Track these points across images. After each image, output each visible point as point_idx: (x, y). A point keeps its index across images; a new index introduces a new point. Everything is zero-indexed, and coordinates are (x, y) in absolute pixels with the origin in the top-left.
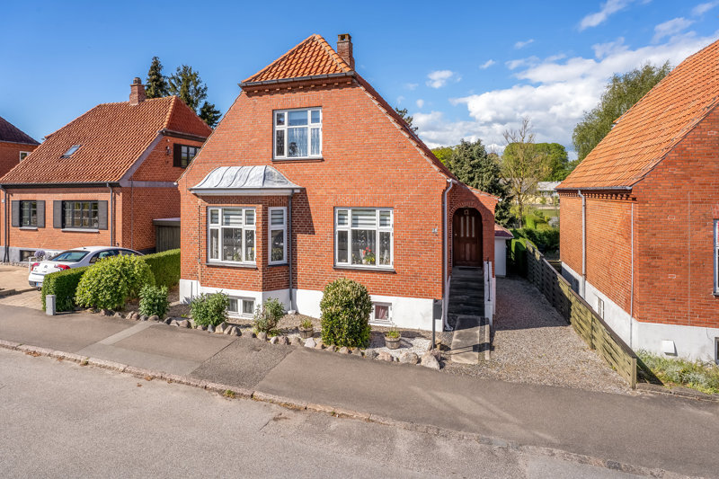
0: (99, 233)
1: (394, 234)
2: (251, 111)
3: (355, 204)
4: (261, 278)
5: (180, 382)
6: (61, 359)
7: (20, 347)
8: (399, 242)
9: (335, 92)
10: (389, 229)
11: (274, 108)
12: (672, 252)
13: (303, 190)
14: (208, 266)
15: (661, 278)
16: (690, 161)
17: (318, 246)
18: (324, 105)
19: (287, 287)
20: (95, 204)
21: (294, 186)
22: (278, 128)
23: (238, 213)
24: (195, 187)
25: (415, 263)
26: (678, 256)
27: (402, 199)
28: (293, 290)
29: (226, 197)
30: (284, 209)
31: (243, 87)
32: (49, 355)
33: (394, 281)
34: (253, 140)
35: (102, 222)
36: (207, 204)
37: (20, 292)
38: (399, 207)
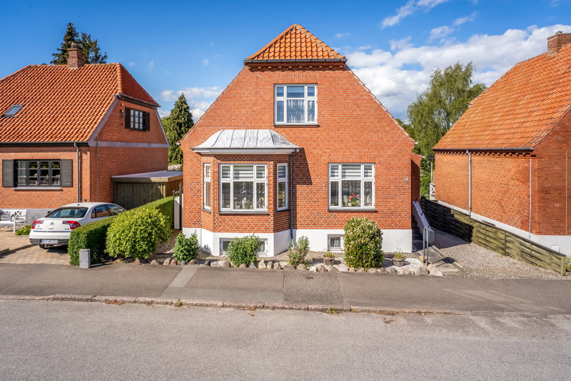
0: (62, 190)
1: (376, 183)
2: (253, 83)
3: (344, 161)
4: (272, 223)
5: (283, 308)
6: (149, 303)
7: (96, 298)
8: (379, 188)
9: (328, 73)
10: (372, 179)
11: (276, 82)
12: (556, 189)
13: (302, 150)
14: (221, 215)
15: (551, 206)
16: (567, 132)
17: (315, 194)
18: (319, 82)
19: (289, 228)
20: (57, 162)
21: (294, 146)
22: (278, 99)
23: (251, 168)
24: (200, 146)
25: (392, 204)
26: (560, 192)
27: (382, 156)
28: (294, 230)
29: (238, 155)
30: (286, 165)
31: (247, 64)
32: (135, 302)
33: (376, 218)
34: (255, 108)
35: (65, 180)
36: (219, 161)
37: (14, 251)
38: (380, 163)
